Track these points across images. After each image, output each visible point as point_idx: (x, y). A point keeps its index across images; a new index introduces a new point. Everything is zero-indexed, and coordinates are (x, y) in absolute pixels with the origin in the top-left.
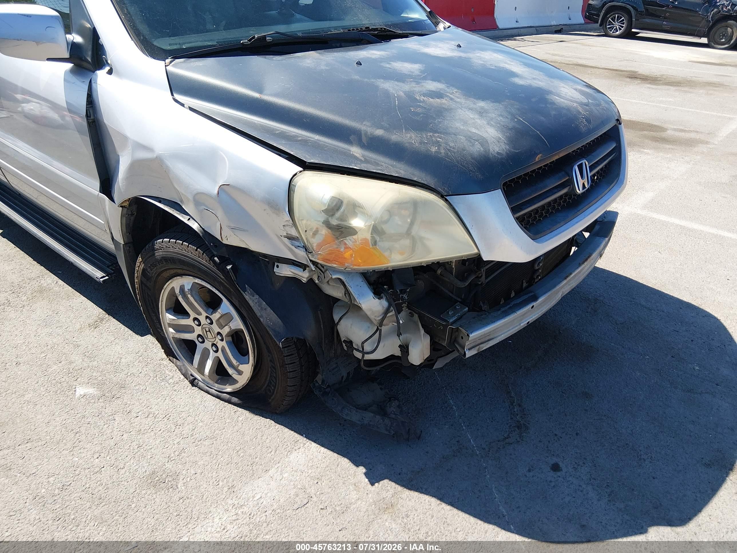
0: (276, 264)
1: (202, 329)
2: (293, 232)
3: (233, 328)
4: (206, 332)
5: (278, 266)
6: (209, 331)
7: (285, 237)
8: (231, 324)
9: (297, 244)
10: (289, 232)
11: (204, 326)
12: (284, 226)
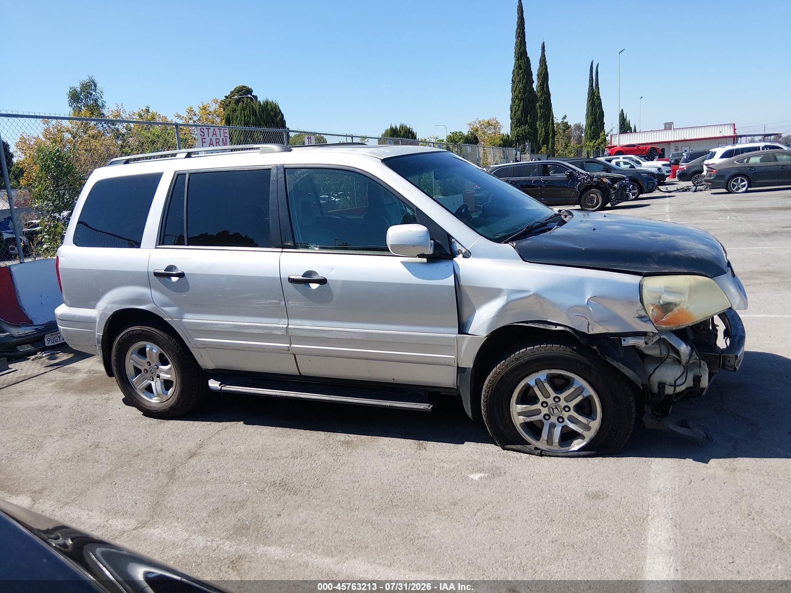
0: (623, 339)
1: (549, 408)
2: (643, 313)
3: (585, 396)
4: (553, 409)
5: (624, 340)
6: (556, 408)
7: (637, 317)
8: (584, 393)
9: (645, 319)
10: (640, 314)
11: (550, 406)
12: (637, 310)
